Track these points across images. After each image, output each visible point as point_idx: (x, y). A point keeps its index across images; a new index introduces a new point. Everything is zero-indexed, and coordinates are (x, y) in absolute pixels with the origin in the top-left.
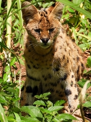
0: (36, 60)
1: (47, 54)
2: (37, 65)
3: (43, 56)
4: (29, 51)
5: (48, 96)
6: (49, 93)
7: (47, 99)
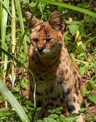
0: (44, 71)
1: (53, 65)
2: (45, 76)
3: (50, 67)
4: (36, 63)
5: (61, 111)
6: (62, 108)
7: (61, 113)
